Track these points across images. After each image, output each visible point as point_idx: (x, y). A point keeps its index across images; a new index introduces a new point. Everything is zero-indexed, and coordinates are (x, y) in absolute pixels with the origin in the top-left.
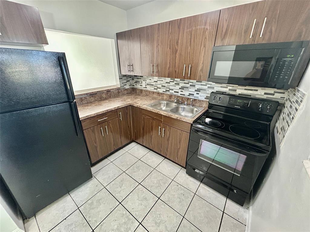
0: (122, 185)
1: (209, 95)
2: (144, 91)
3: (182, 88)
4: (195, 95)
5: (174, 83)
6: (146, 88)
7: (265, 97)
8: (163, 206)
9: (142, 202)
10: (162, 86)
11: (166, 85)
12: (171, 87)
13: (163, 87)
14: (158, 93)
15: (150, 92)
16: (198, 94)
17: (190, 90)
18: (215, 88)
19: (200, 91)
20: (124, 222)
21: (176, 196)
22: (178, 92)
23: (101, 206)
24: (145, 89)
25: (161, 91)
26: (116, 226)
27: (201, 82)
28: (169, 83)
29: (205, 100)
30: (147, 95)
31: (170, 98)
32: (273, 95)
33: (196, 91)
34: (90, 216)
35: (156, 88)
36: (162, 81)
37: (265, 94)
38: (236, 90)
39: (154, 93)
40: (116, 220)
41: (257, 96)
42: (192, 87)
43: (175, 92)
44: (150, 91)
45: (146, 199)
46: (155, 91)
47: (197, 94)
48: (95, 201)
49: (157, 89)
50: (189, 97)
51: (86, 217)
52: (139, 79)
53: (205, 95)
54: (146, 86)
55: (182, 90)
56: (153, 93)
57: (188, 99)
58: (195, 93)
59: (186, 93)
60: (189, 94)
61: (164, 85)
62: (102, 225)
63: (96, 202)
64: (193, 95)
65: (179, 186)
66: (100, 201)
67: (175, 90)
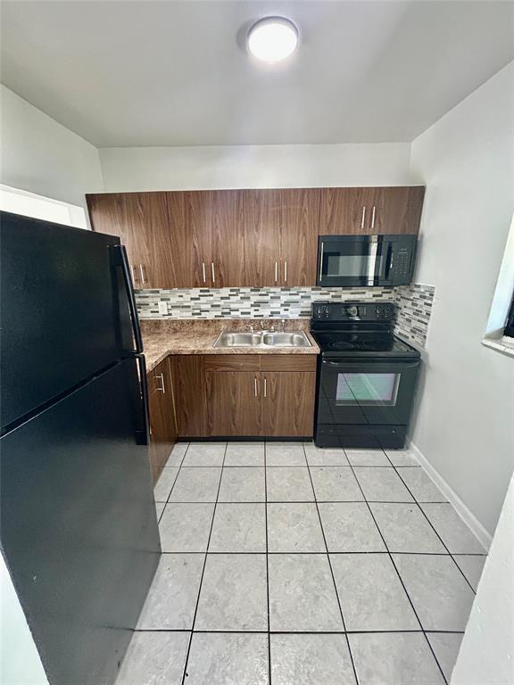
0: (239, 526)
1: (309, 310)
2: (164, 324)
3: (257, 304)
4: (283, 313)
5: (238, 298)
6: (170, 314)
7: (374, 300)
8: (332, 509)
9: (298, 525)
10: (212, 306)
11: (222, 303)
12: (232, 306)
13: (214, 309)
14: (206, 321)
15: (182, 323)
16: (287, 310)
17: (272, 305)
18: (312, 297)
19: (289, 305)
20: (305, 572)
21: (333, 483)
22: (249, 313)
23: (237, 588)
24: (166, 318)
25: (210, 316)
26: (299, 590)
27: (289, 290)
28: (228, 298)
29: (300, 318)
30: (175, 331)
31: (236, 327)
32: (381, 296)
33: (282, 305)
34: (236, 619)
35: (198, 311)
36: (212, 295)
37: (374, 296)
38: (340, 297)
39: (193, 322)
40: (289, 582)
41: (367, 301)
42: (274, 300)
43: (242, 313)
44: (182, 321)
45: (298, 516)
46: (196, 317)
47: (285, 310)
48: (217, 590)
49: (200, 314)
50: (271, 318)
51: (230, 628)
52: (147, 297)
53: (299, 310)
54: (171, 312)
55: (257, 308)
56: (193, 324)
57: (271, 322)
58: (281, 310)
59: (265, 312)
60: (272, 313)
61: (215, 303)
62: (274, 611)
63: (219, 589)
64: (279, 313)
65: (324, 468)
66: (227, 580)
67: (241, 310)
